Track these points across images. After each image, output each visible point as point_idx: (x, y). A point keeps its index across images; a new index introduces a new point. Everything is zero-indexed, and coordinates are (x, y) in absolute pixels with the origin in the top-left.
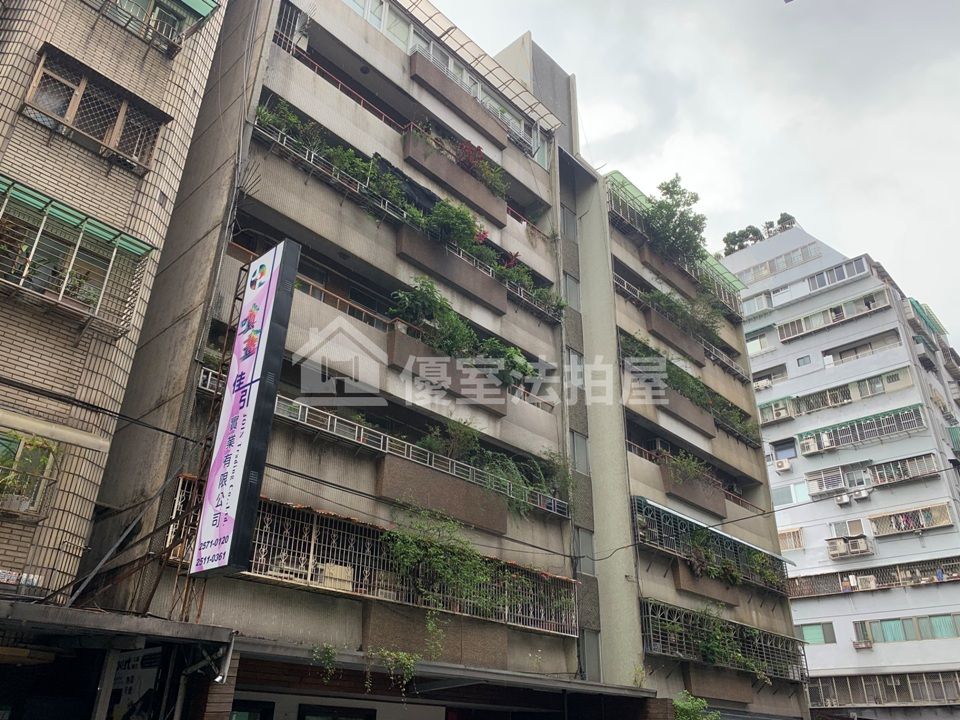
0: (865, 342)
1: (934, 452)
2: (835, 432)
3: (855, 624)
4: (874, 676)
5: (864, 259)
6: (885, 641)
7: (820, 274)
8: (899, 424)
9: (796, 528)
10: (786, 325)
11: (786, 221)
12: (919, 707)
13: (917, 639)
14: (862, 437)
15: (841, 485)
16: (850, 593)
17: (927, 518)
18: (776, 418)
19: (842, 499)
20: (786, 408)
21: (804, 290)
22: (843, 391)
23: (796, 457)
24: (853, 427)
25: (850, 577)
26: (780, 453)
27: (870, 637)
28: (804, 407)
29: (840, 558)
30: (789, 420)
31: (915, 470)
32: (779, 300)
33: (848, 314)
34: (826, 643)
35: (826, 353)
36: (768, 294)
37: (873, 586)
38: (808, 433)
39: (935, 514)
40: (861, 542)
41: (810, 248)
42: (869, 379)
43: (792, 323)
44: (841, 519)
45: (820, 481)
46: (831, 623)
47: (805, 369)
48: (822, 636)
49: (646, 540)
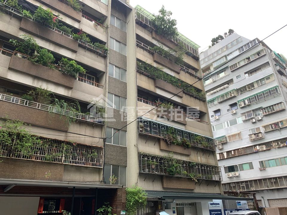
0: (259, 68)
1: (283, 101)
2: (249, 99)
3: (260, 162)
4: (266, 179)
5: (256, 40)
6: (270, 167)
7: (242, 47)
8: (271, 94)
9: (239, 132)
10: (232, 66)
11: (231, 31)
12: (282, 188)
13: (280, 165)
14: (258, 99)
15: (253, 116)
16: (257, 152)
17: (282, 124)
18: (230, 97)
19: (253, 121)
20: (233, 93)
21: (237, 53)
22: (252, 85)
23: (238, 109)
24: (255, 97)
25: (257, 146)
26: (233, 108)
27: (265, 166)
28: (240, 93)
29: (254, 140)
30: (235, 97)
31: (277, 108)
32: (229, 58)
33: (252, 59)
34: (250, 169)
35: (246, 73)
36: (226, 56)
37: (265, 149)
38: (240, 100)
39: (284, 122)
40: (260, 134)
41: (239, 39)
42: (260, 80)
43: (234, 65)
44: (253, 128)
45: (245, 116)
46: (252, 163)
47: (239, 79)
48: (249, 167)
49: (143, 132)
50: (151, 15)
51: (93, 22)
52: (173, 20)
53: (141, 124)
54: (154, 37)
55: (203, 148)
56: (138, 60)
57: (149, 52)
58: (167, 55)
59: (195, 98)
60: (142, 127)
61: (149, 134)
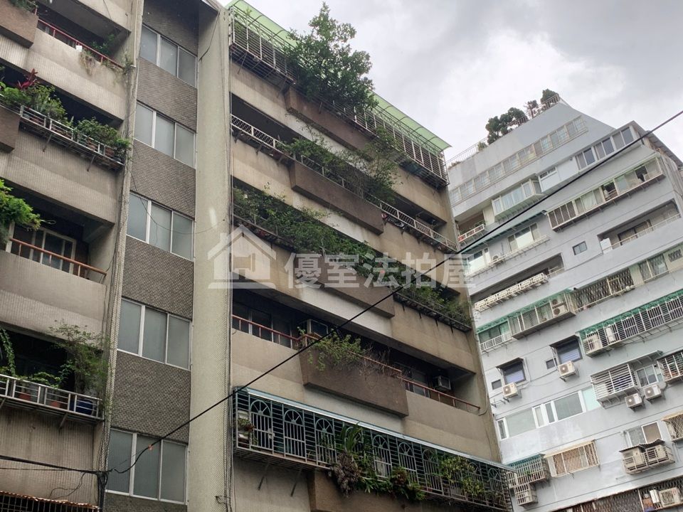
0: (644, 219)
2: (619, 324)
5: (631, 128)
7: (587, 150)
9: (587, 441)
10: (557, 211)
11: (550, 97)
14: (649, 327)
15: (632, 385)
18: (554, 316)
19: (633, 401)
20: (564, 304)
21: (572, 169)
22: (623, 277)
23: (581, 358)
24: (637, 316)
25: (651, 492)
26: (564, 356)
28: (586, 302)
29: (639, 471)
30: (569, 316)
32: (547, 184)
33: (620, 191)
35: (602, 236)
36: (534, 178)
37: (677, 500)
38: (589, 329)
40: (659, 448)
41: (577, 122)
42: (650, 260)
43: (563, 207)
44: (636, 424)
45: (608, 383)
47: (582, 256)
49: (251, 445)
50: (283, 35)
51: (79, 48)
52: (357, 55)
53: (243, 416)
54: (295, 107)
55: (466, 504)
56: (237, 183)
57: (276, 157)
58: (337, 170)
59: (437, 319)
60: (246, 429)
61: (274, 455)
